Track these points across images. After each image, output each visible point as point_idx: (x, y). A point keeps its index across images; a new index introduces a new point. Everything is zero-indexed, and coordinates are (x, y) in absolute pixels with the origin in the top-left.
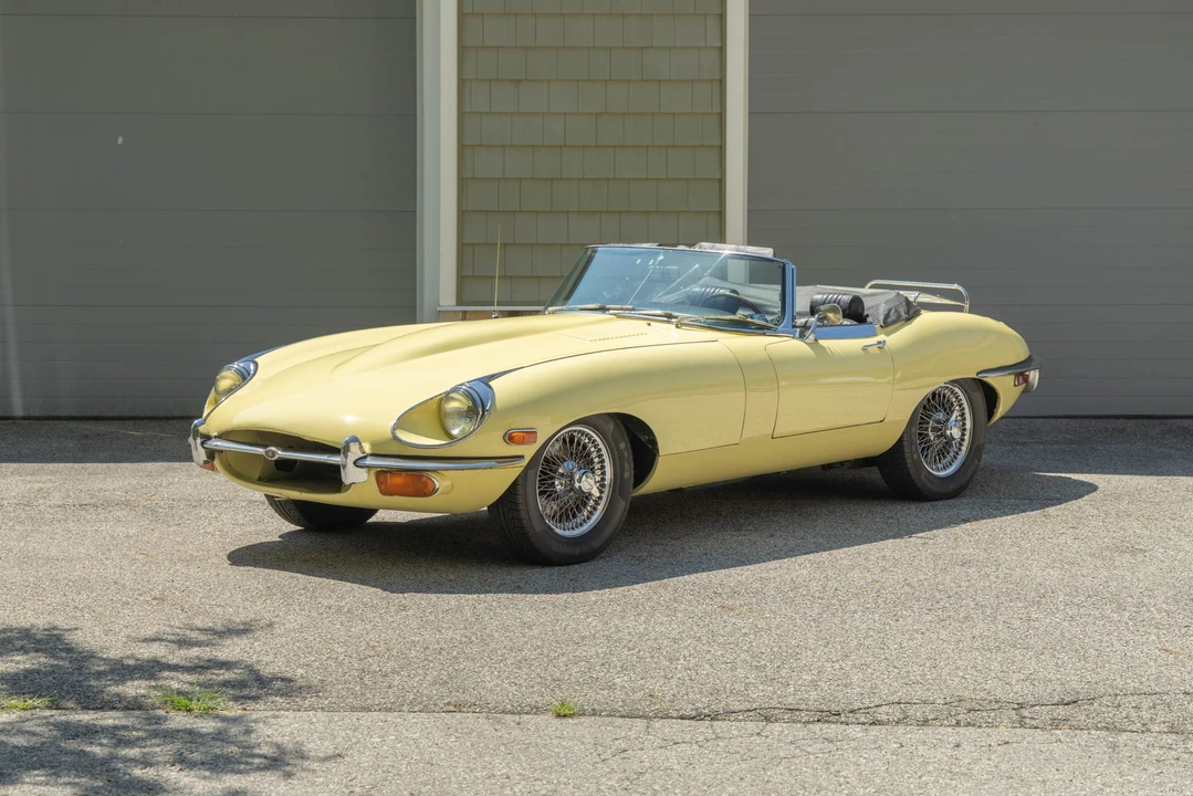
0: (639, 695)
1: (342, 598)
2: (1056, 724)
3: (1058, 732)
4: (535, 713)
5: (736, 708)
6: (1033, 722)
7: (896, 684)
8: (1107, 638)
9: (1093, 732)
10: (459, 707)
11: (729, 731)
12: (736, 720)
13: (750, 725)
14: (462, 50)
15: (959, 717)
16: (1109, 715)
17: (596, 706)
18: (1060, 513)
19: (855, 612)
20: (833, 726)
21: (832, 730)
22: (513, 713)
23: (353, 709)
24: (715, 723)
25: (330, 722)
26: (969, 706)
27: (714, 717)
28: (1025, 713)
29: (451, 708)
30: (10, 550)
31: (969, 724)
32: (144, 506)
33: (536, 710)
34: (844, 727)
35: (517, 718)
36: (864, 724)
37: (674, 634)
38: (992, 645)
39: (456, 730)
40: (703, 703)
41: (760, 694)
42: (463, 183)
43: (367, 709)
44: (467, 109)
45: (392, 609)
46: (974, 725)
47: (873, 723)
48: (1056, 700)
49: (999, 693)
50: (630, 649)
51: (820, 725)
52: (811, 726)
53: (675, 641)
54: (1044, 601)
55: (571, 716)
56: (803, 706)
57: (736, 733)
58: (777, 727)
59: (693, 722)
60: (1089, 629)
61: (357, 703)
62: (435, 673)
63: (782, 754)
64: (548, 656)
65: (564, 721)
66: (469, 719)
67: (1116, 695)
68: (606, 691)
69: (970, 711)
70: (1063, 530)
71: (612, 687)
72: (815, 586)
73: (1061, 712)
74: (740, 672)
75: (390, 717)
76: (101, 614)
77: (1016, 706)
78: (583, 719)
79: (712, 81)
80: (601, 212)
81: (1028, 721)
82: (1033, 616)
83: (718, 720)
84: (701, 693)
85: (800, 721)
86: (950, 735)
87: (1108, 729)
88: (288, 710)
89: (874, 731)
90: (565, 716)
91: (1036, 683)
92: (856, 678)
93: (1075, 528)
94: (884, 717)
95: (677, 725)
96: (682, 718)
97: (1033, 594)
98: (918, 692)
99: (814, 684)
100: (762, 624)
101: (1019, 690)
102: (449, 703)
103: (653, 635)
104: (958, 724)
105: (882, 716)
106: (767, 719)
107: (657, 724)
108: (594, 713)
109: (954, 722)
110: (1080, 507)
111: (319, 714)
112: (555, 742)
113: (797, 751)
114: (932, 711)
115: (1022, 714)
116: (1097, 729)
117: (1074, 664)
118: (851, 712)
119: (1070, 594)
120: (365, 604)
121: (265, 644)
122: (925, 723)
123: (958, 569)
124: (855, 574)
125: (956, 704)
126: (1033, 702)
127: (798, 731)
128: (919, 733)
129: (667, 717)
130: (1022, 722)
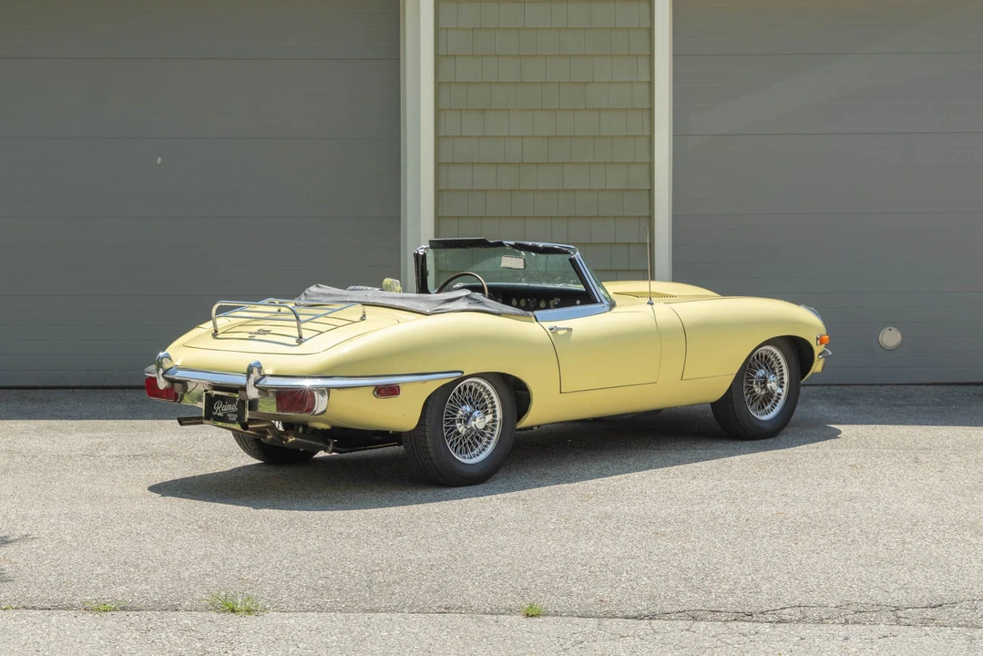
0: (592, 600)
1: (350, 527)
2: (925, 622)
3: (927, 628)
4: (509, 614)
5: (669, 610)
6: (907, 621)
7: (797, 592)
8: (966, 557)
9: (955, 628)
10: (448, 609)
11: (664, 628)
12: (670, 619)
13: (680, 623)
14: (438, 85)
15: (848, 617)
16: (969, 615)
17: (557, 609)
18: (929, 460)
19: (764, 537)
20: (747, 624)
21: (746, 626)
22: (492, 614)
23: (365, 611)
24: (653, 622)
25: (347, 620)
26: (855, 609)
27: (652, 617)
28: (900, 614)
29: (443, 610)
30: (82, 490)
31: (855, 623)
32: (185, 456)
33: (510, 611)
34: (755, 624)
35: (495, 617)
36: (771, 622)
37: (618, 554)
38: (874, 562)
39: (447, 627)
40: (643, 606)
41: (690, 600)
42: (438, 192)
43: (376, 611)
44: (442, 134)
45: (391, 535)
46: (859, 623)
47: (779, 622)
48: (925, 604)
49: (879, 598)
50: (583, 566)
51: (736, 623)
52: (729, 624)
53: (619, 559)
54: (916, 528)
55: (538, 615)
56: (723, 609)
57: (669, 629)
58: (703, 624)
59: (635, 621)
60: (952, 550)
61: (367, 607)
62: (428, 584)
63: (707, 645)
64: (518, 571)
65: (535, 619)
66: (457, 619)
67: (974, 600)
68: (565, 598)
69: (856, 612)
70: (932, 474)
71: (570, 594)
72: (730, 517)
73: (929, 613)
74: (671, 583)
75: (395, 616)
76: (160, 539)
77: (893, 609)
78: (548, 619)
79: (642, 109)
80: (552, 217)
81: (902, 620)
82: (908, 540)
83: (655, 619)
84: (641, 598)
85: (720, 620)
86: (841, 631)
87: (967, 626)
88: (313, 611)
89: (780, 627)
90: (532, 616)
91: (909, 591)
92: (765, 587)
93: (942, 472)
94: (788, 617)
95: (622, 622)
96: (626, 618)
97: (907, 523)
98: (815, 598)
99: (732, 592)
100: (688, 546)
101: (898, 596)
102: (440, 607)
103: (601, 555)
104: (847, 622)
105: (786, 614)
106: (694, 618)
107: (606, 622)
108: (556, 614)
109: (843, 621)
110: (946, 455)
111: (339, 615)
112: (526, 635)
113: (719, 643)
114: (826, 612)
115: (897, 614)
116: (958, 626)
117: (940, 576)
118: (762, 613)
119: (937, 523)
120: (369, 532)
121: (291, 561)
122: (821, 621)
123: (846, 503)
124: (763, 508)
125: (845, 607)
126: (906, 605)
127: (719, 627)
128: (816, 629)
129: (614, 617)
130: (898, 621)
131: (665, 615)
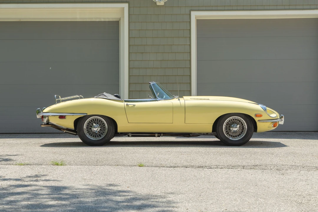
0: (159, 164)
3: (251, 170)
5: (180, 166)
10: (118, 165)
13: (182, 168)
16: (264, 167)
21: (201, 169)
23: (94, 165)
26: (232, 166)
27: (175, 167)
29: (116, 165)
31: (231, 169)
33: (135, 166)
34: (203, 169)
35: (131, 167)
40: (172, 165)
41: (185, 164)
46: (233, 169)
49: (240, 164)
51: (198, 168)
52: (196, 169)
55: (142, 166)
56: (195, 166)
58: (188, 168)
59: (170, 168)
68: (151, 164)
71: (153, 163)
73: (253, 167)
75: (102, 166)
77: (243, 166)
78: (145, 167)
85: (194, 168)
86: (227, 170)
89: (210, 169)
91: (249, 163)
92: (208, 162)
94: (213, 167)
96: (167, 167)
99: (198, 163)
101: (244, 164)
107: (161, 168)
108: (148, 166)
109: (228, 168)
114: (224, 167)
118: (206, 166)
122: (222, 168)
125: (230, 165)
126: (247, 165)
127: (193, 170)
128: (220, 169)
129: (164, 167)
130: (244, 168)
131: (178, 167)
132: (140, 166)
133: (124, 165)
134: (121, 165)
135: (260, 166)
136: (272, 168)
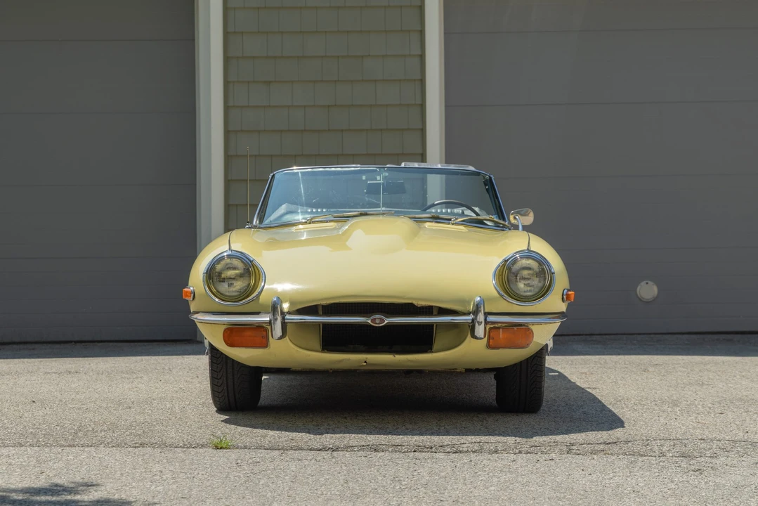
2: (594, 452)
3: (594, 456)
4: (200, 448)
6: (577, 452)
9: (622, 456)
10: (142, 445)
12: (352, 450)
13: (361, 453)
15: (522, 450)
16: (637, 447)
17: (248, 445)
20: (424, 453)
22: (184, 448)
23: (62, 446)
24: (335, 452)
26: (532, 444)
27: (336, 449)
28: (574, 447)
29: (137, 445)
31: (528, 453)
33: (202, 446)
34: (433, 453)
35: (186, 450)
36: (449, 452)
43: (73, 446)
46: (532, 453)
47: (456, 452)
51: (415, 453)
52: (407, 454)
55: (226, 448)
56: (406, 443)
57: (349, 457)
58: (383, 454)
59: (319, 452)
61: (66, 444)
65: (221, 452)
67: (648, 440)
73: (602, 447)
78: (236, 450)
81: (574, 451)
83: (338, 451)
85: (400, 451)
86: (512, 457)
87: (633, 455)
89: (455, 456)
90: (221, 448)
94: (465, 449)
95: (304, 453)
96: (311, 450)
102: (136, 443)
104: (520, 452)
106: (376, 450)
107: (291, 452)
108: (245, 447)
109: (517, 451)
115: (571, 448)
116: (625, 455)
122: (496, 452)
125: (524, 442)
127: (398, 455)
128: (487, 456)
129: (299, 449)
130: (569, 452)
131: (348, 448)
132: (217, 448)
133: (163, 445)
134: (153, 445)
135: (627, 442)
136: (665, 449)
